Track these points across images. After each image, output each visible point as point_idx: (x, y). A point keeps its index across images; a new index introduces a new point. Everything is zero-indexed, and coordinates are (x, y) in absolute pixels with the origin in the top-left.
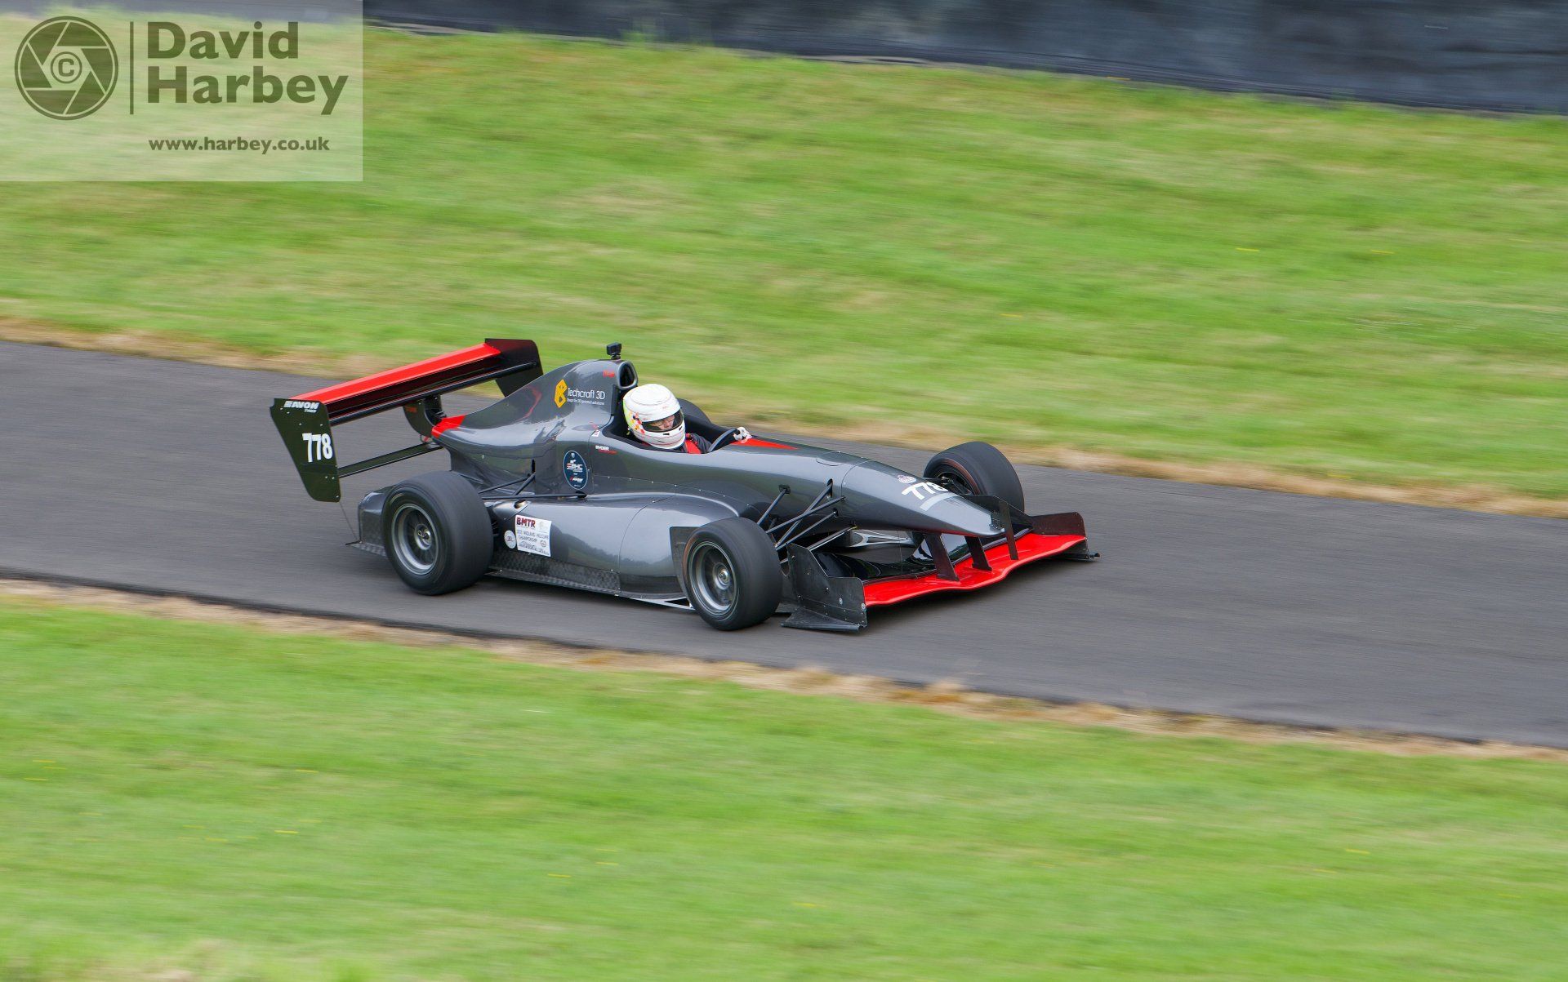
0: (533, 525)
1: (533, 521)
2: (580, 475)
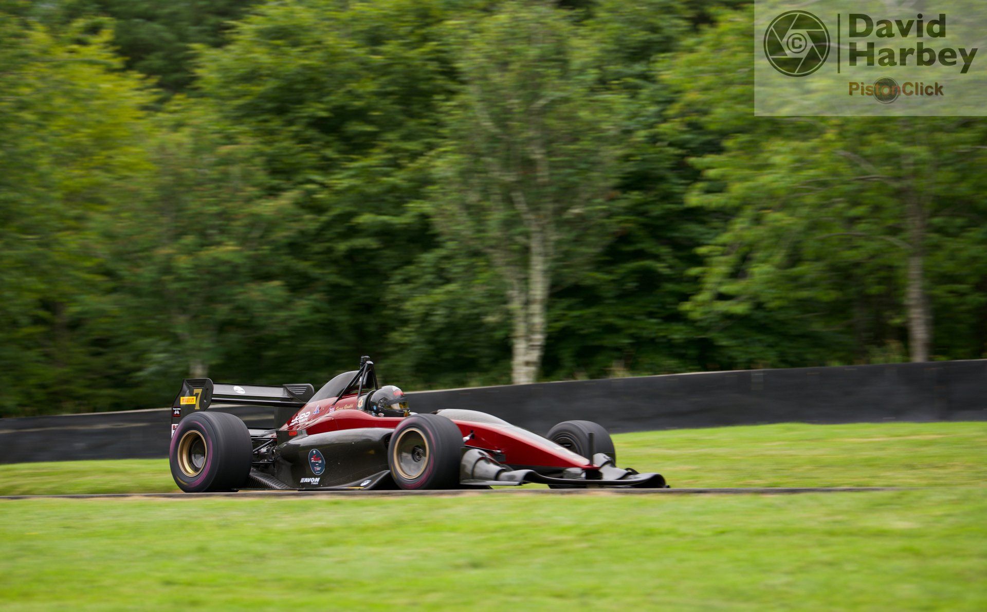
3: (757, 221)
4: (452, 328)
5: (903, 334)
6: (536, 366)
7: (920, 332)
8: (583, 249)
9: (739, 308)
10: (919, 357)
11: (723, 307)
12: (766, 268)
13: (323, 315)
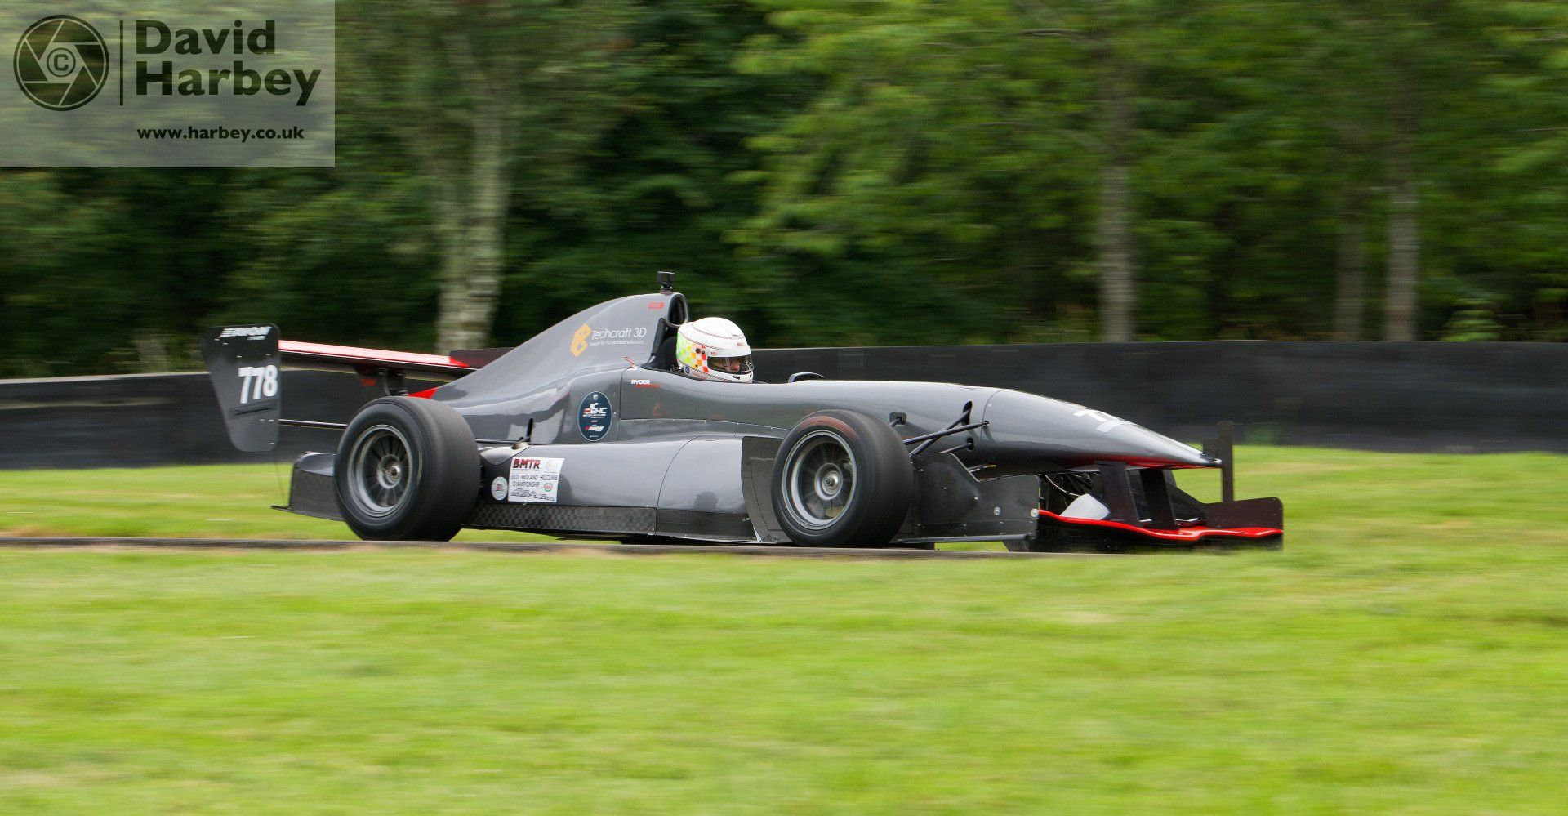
0: (537, 465)
1: (539, 461)
2: (600, 422)
3: (858, 97)
4: (337, 265)
5: (1089, 295)
6: (483, 331)
7: (1119, 292)
8: (564, 135)
9: (823, 244)
10: (1117, 333)
11: (796, 240)
12: (870, 177)
13: (119, 236)
